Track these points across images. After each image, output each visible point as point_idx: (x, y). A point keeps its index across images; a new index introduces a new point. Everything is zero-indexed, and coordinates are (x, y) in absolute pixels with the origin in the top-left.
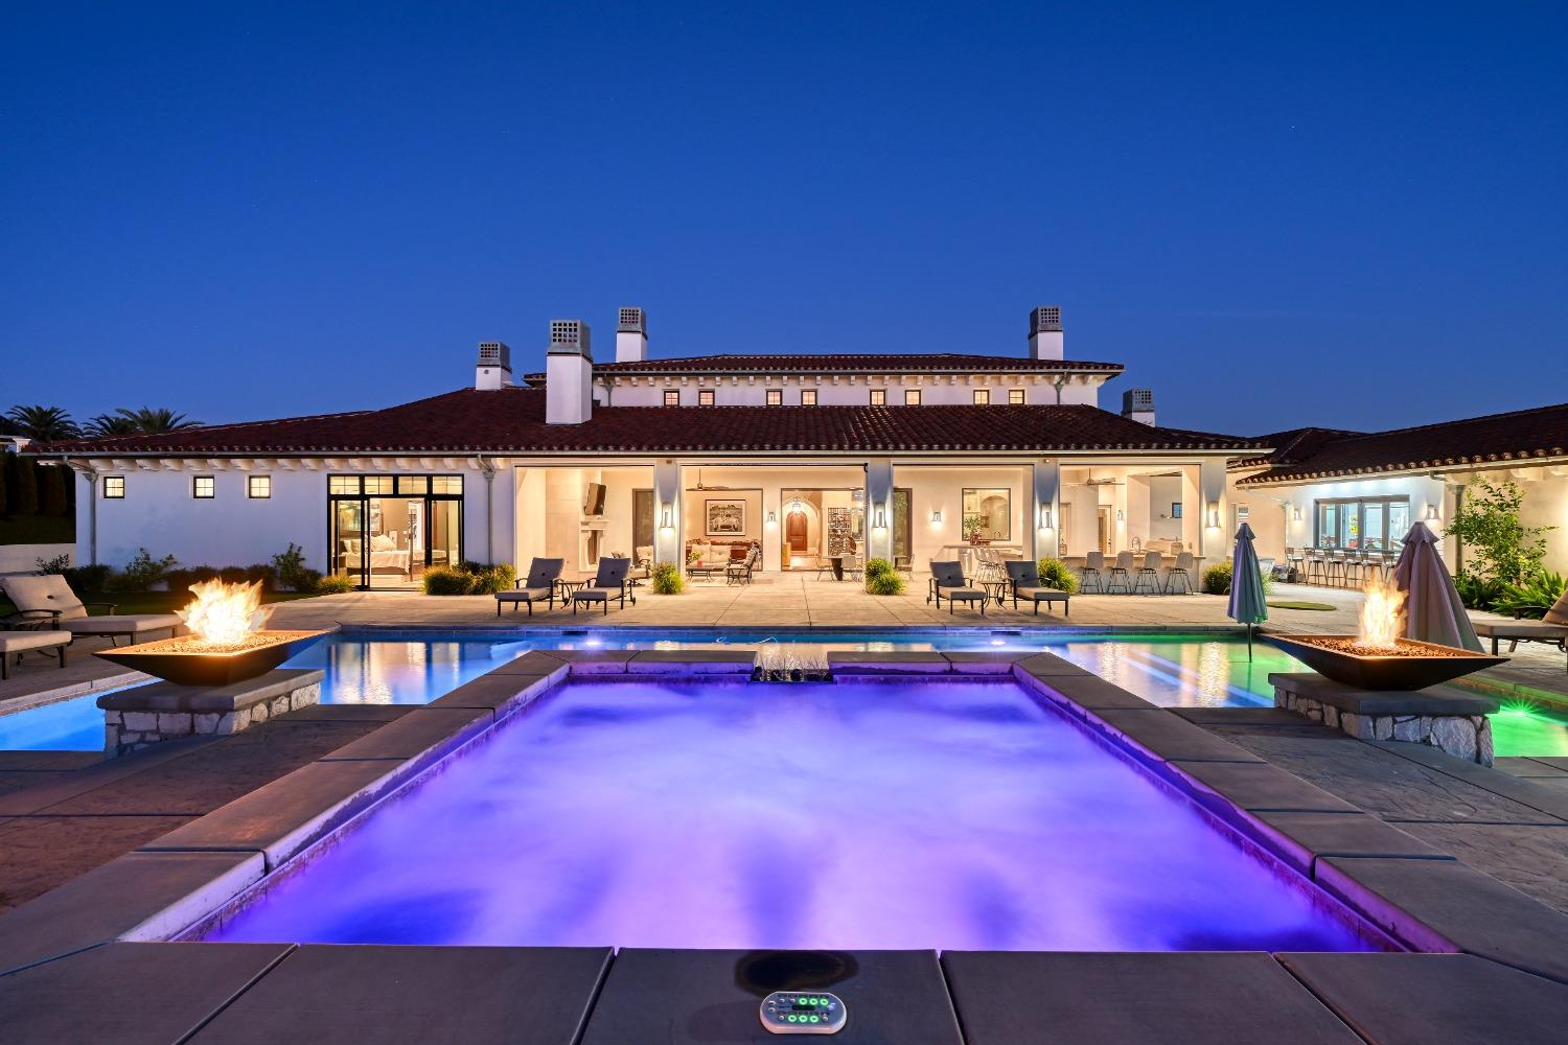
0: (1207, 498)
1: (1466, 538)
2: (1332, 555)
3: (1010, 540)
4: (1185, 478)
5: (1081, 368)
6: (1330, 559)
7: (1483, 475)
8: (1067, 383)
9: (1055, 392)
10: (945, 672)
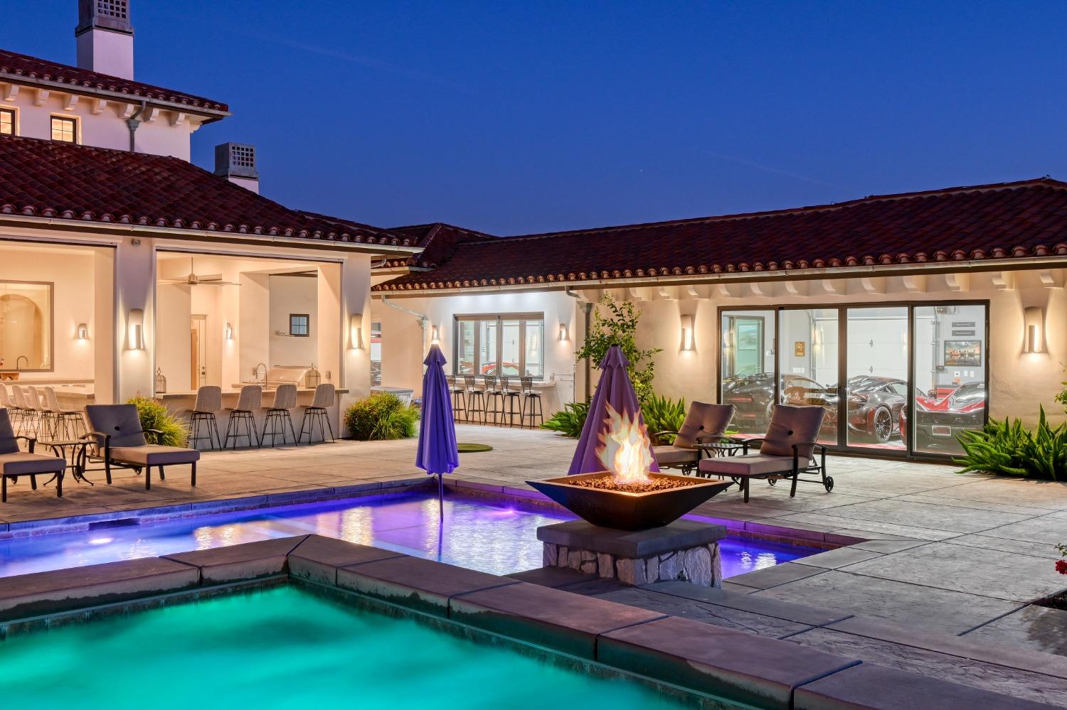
0: (348, 310)
1: (594, 361)
2: (473, 384)
3: (52, 369)
4: (321, 280)
5: (167, 99)
6: (471, 389)
7: (608, 292)
8: (146, 119)
9: (126, 131)
10: (192, 586)
